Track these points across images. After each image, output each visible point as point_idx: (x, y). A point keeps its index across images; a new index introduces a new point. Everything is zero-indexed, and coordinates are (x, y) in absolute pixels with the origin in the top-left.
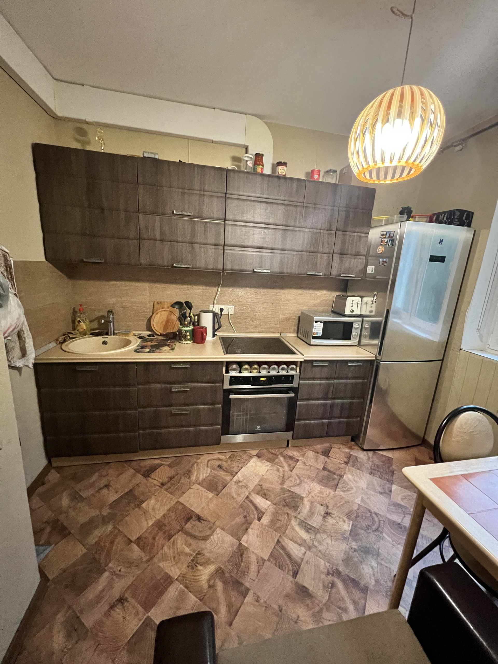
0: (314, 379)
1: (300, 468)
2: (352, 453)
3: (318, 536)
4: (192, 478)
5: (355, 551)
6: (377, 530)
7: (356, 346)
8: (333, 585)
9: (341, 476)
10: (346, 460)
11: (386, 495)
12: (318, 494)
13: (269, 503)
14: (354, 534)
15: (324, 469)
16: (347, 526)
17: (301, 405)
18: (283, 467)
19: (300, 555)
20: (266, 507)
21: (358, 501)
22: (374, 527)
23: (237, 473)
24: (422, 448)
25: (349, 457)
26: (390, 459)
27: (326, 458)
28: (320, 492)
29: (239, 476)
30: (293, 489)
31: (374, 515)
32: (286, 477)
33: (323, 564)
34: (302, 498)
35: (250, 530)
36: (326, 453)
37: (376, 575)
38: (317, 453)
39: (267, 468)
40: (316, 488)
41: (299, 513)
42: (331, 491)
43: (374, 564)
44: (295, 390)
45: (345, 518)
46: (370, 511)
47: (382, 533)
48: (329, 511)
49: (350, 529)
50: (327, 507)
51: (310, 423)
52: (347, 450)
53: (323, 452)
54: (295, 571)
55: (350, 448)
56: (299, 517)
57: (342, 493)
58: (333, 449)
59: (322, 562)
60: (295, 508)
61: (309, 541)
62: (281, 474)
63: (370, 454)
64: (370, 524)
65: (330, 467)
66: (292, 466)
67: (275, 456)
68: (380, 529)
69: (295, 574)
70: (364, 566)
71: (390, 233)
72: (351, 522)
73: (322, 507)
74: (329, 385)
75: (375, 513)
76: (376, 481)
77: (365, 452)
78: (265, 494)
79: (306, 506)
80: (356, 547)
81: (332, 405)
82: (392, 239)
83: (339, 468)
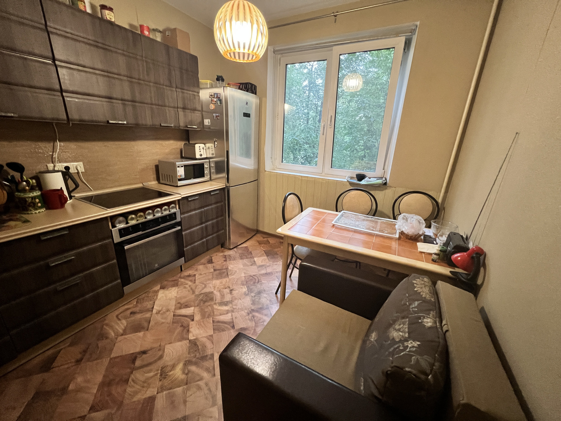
0: (191, 211)
1: (199, 279)
2: (225, 254)
3: (234, 303)
4: (110, 337)
5: (255, 296)
6: (258, 282)
7: (208, 181)
8: (253, 316)
9: (227, 269)
10: (224, 259)
11: (254, 265)
12: (220, 285)
13: (193, 308)
14: (250, 290)
15: (215, 270)
16: (245, 289)
17: (186, 234)
18: (187, 284)
19: (230, 317)
20: (192, 311)
21: (243, 275)
22: (257, 281)
23: (153, 308)
24: (258, 235)
25: (225, 257)
26: (246, 247)
27: (212, 265)
28: (221, 283)
29: (156, 308)
30: (203, 291)
31: (254, 277)
32: (194, 288)
33: (244, 313)
34: (212, 293)
35: (190, 330)
36: (210, 261)
37: (268, 299)
38: (204, 264)
39: (176, 291)
40: (217, 282)
41: (216, 300)
42: (226, 279)
43: (265, 295)
44: (179, 224)
45: (241, 287)
46: (251, 276)
47: (261, 281)
48: (232, 289)
49: (247, 289)
50: (229, 287)
51: (195, 246)
52: (222, 254)
53: (208, 262)
54: (232, 326)
55: (223, 252)
56: (217, 302)
57: (233, 276)
58: (213, 258)
59: (243, 312)
60: (212, 299)
61: (230, 308)
62: (189, 288)
63: (235, 249)
64: (254, 281)
65: (218, 267)
66: (193, 280)
67: (176, 282)
68: (260, 281)
69: (233, 327)
70: (261, 299)
71: (217, 95)
72: (246, 286)
73: (227, 289)
74: (201, 212)
75: (254, 275)
76: (245, 261)
77: (232, 250)
78: (186, 306)
79: (217, 294)
80: (254, 295)
81: (206, 227)
82: (219, 99)
83: (223, 265)
